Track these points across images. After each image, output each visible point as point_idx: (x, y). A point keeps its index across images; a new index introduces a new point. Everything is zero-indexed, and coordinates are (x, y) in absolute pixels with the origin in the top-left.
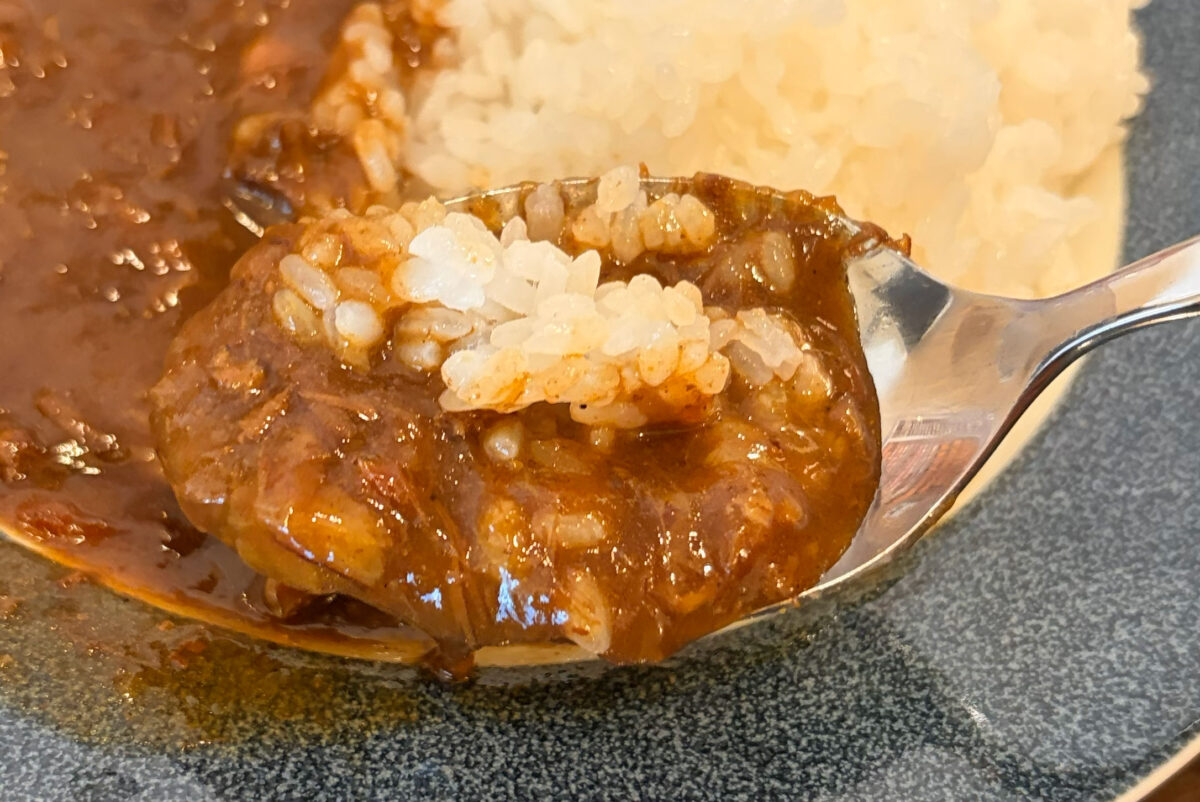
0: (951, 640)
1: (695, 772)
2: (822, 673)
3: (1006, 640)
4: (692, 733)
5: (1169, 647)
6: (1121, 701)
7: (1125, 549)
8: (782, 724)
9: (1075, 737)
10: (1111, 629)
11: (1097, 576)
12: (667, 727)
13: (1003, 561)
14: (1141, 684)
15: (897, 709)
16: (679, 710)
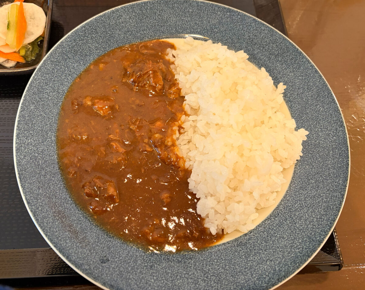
0: (240, 257)
1: (194, 274)
2: (218, 259)
3: (249, 259)
4: (195, 266)
5: (275, 268)
6: (264, 276)
7: (273, 246)
8: (209, 268)
9: (255, 281)
10: (266, 262)
11: (267, 251)
12: (191, 264)
13: (253, 244)
14: (269, 274)
15: (228, 269)
16: (194, 261)
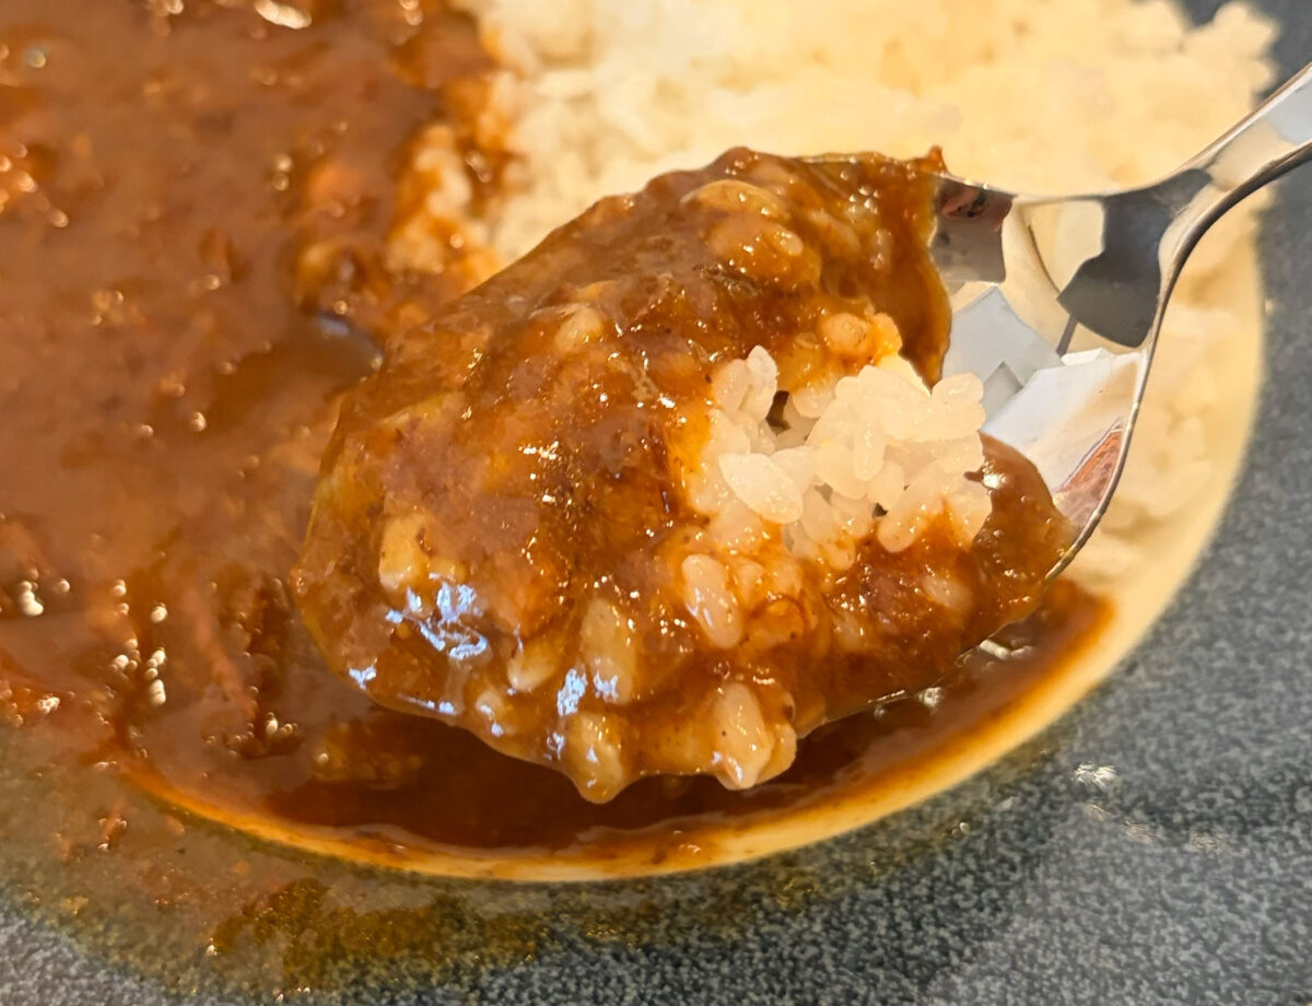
1: (851, 995)
2: (982, 869)
3: (1178, 818)
4: (842, 949)
7: (1298, 705)
8: (943, 933)
9: (1264, 930)
10: (1292, 800)
11: (1271, 737)
12: (815, 943)
13: (1168, 726)
15: (1066, 906)
16: (827, 922)
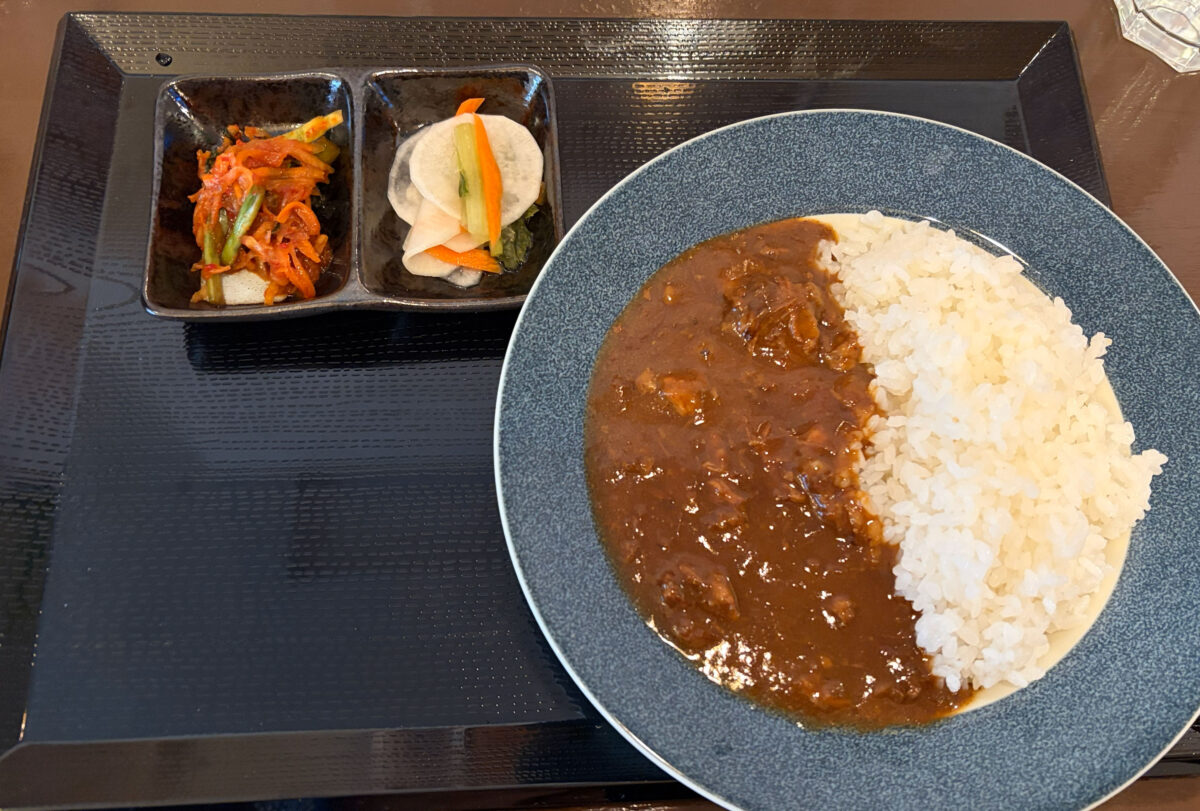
0: (1014, 741)
1: (915, 776)
2: (966, 745)
4: (916, 760)
5: (1093, 764)
6: (1070, 782)
8: (948, 763)
9: (1050, 793)
13: (1040, 712)
14: (1079, 777)
